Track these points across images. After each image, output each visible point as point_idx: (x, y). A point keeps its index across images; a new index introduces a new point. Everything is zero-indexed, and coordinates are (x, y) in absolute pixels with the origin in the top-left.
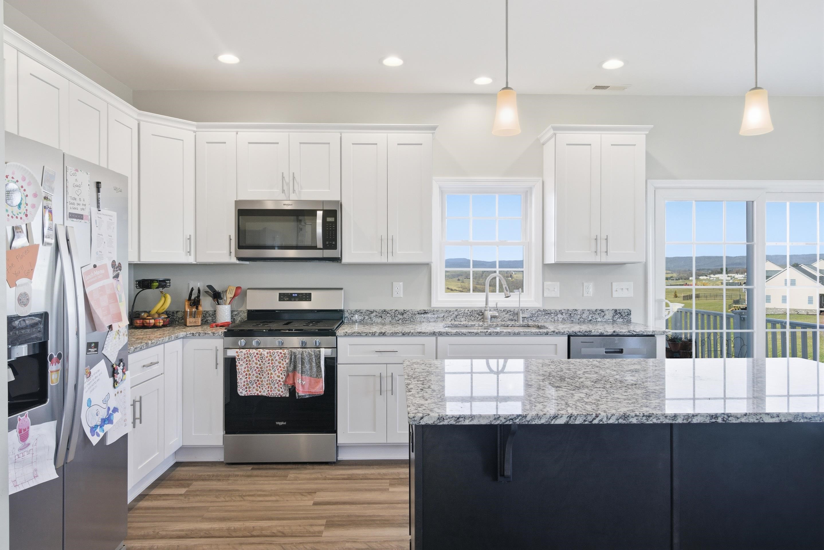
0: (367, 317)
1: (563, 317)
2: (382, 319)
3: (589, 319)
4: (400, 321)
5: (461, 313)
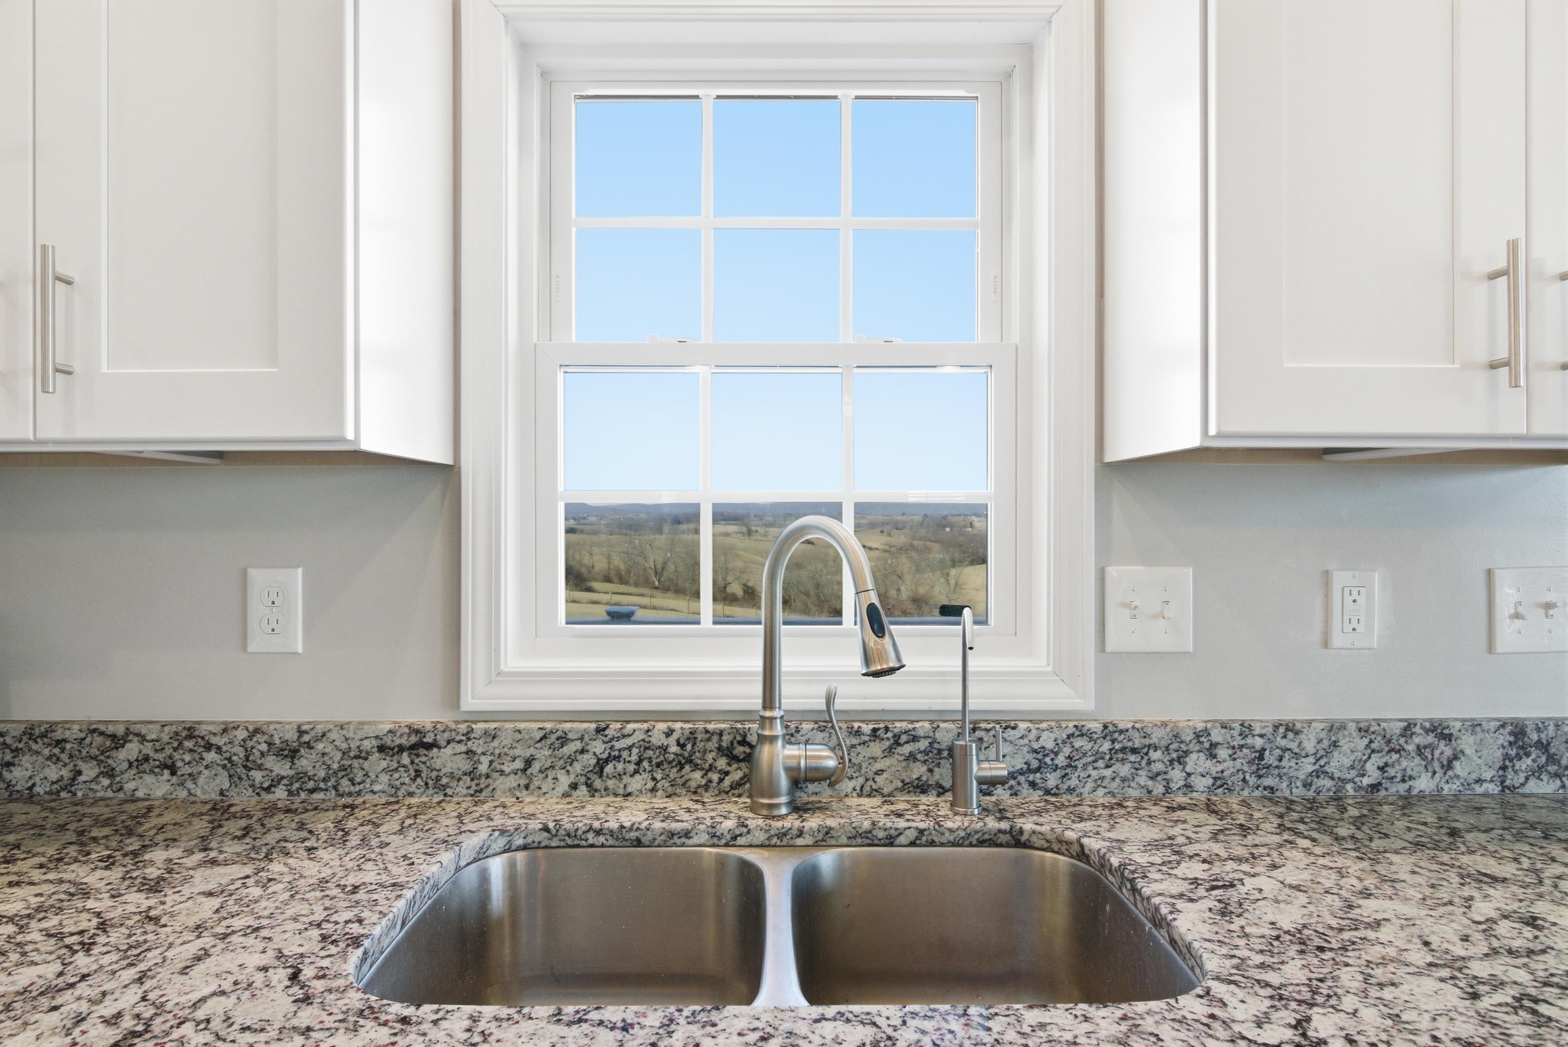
0: (89, 771)
1: (1215, 769)
2: (174, 779)
3: (1366, 781)
4: (280, 793)
5: (630, 748)
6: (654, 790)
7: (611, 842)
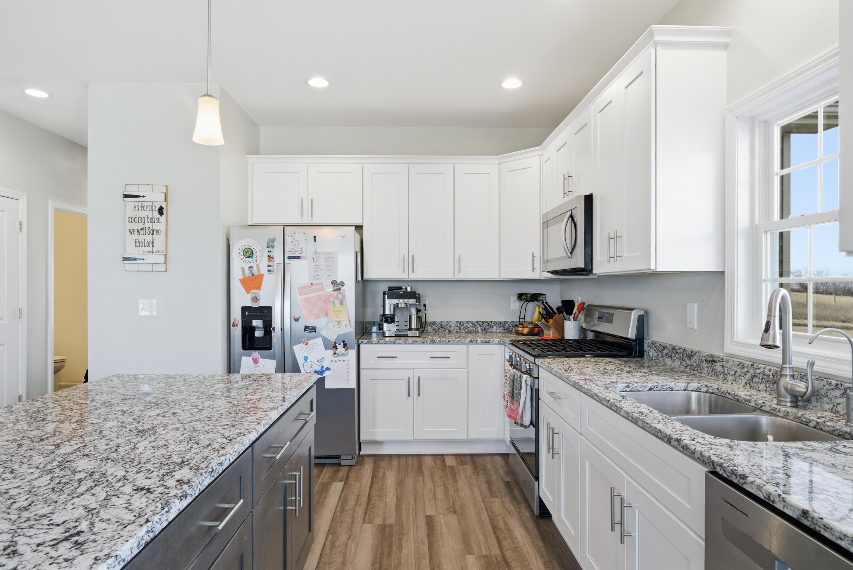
0: (660, 355)
2: (672, 361)
4: (688, 369)
6: (766, 391)
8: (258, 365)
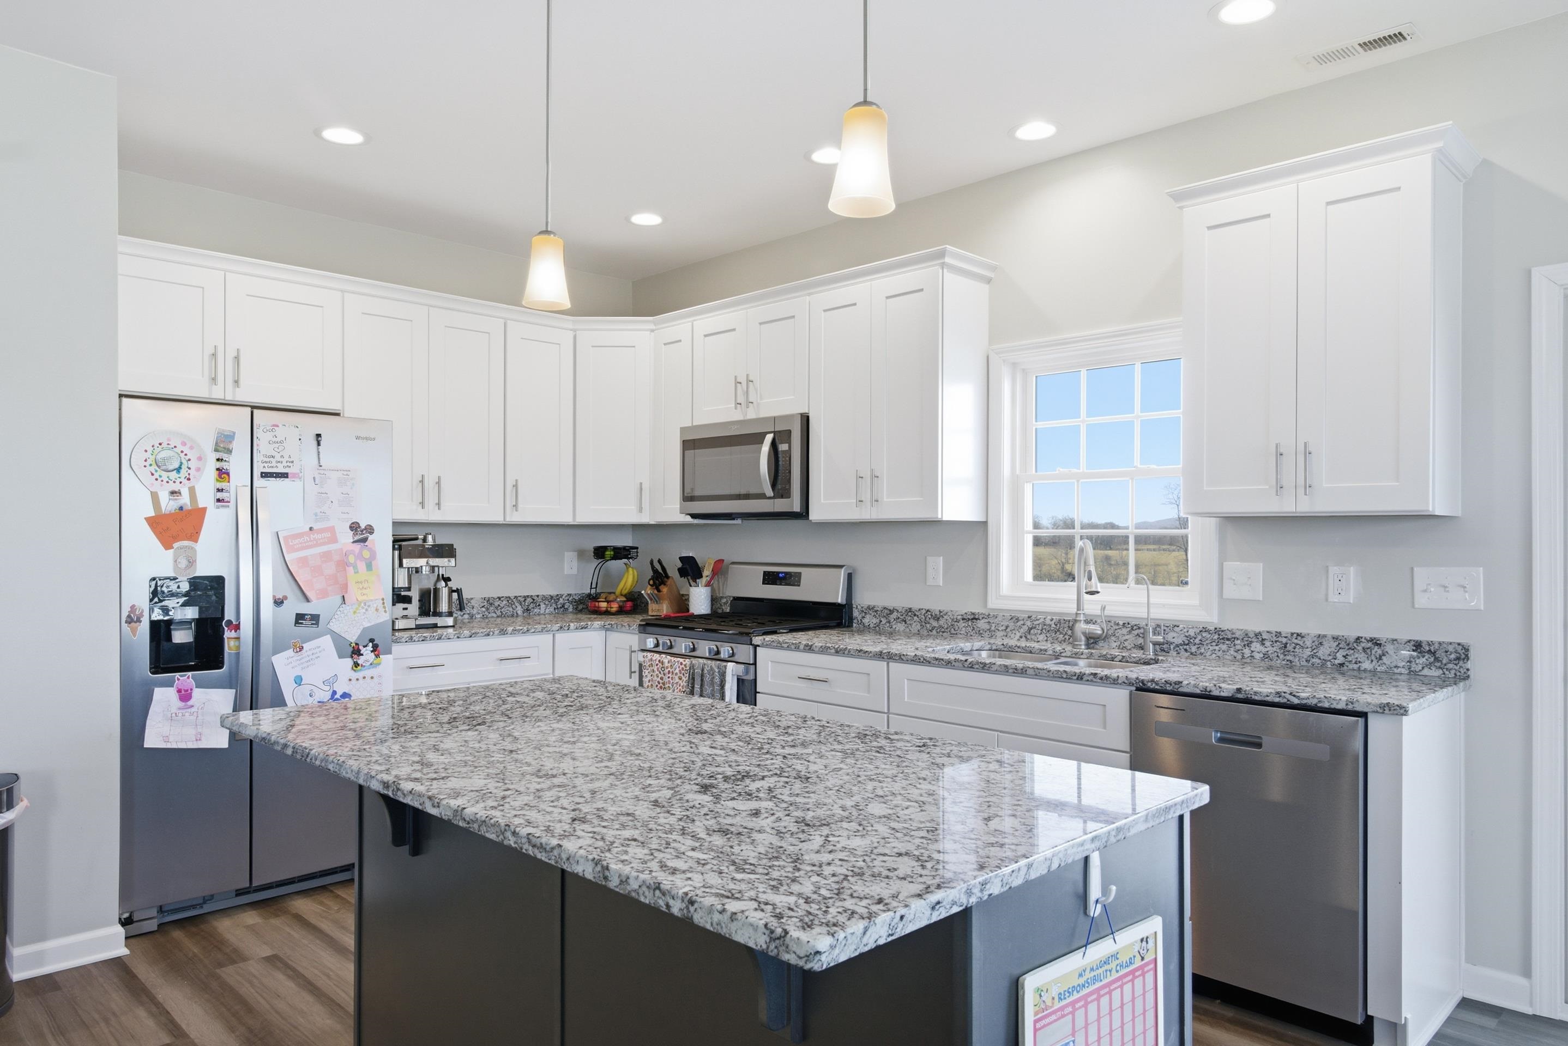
0: (884, 621)
2: (906, 625)
4: (934, 632)
5: (1039, 624)
6: (1047, 640)
7: (1023, 651)
8: (190, 703)
